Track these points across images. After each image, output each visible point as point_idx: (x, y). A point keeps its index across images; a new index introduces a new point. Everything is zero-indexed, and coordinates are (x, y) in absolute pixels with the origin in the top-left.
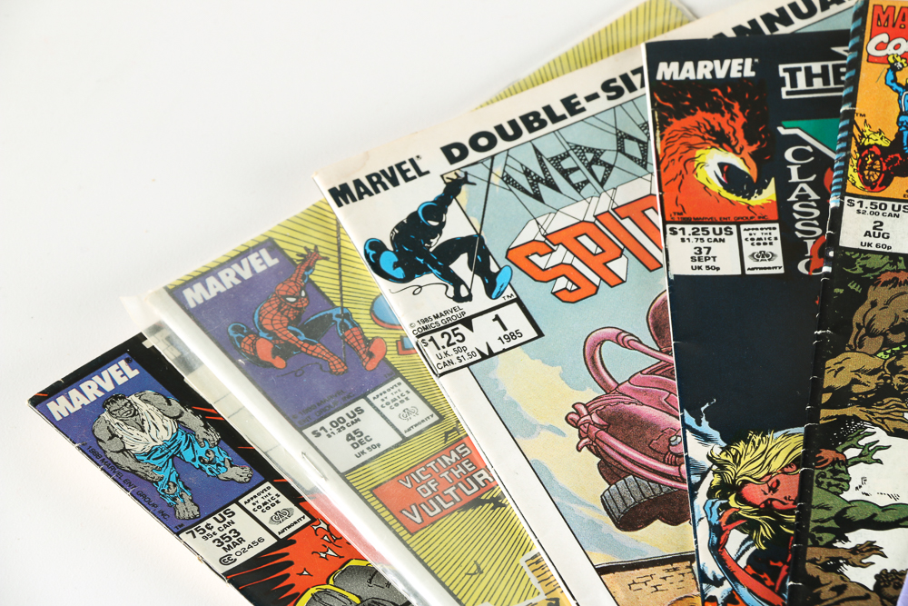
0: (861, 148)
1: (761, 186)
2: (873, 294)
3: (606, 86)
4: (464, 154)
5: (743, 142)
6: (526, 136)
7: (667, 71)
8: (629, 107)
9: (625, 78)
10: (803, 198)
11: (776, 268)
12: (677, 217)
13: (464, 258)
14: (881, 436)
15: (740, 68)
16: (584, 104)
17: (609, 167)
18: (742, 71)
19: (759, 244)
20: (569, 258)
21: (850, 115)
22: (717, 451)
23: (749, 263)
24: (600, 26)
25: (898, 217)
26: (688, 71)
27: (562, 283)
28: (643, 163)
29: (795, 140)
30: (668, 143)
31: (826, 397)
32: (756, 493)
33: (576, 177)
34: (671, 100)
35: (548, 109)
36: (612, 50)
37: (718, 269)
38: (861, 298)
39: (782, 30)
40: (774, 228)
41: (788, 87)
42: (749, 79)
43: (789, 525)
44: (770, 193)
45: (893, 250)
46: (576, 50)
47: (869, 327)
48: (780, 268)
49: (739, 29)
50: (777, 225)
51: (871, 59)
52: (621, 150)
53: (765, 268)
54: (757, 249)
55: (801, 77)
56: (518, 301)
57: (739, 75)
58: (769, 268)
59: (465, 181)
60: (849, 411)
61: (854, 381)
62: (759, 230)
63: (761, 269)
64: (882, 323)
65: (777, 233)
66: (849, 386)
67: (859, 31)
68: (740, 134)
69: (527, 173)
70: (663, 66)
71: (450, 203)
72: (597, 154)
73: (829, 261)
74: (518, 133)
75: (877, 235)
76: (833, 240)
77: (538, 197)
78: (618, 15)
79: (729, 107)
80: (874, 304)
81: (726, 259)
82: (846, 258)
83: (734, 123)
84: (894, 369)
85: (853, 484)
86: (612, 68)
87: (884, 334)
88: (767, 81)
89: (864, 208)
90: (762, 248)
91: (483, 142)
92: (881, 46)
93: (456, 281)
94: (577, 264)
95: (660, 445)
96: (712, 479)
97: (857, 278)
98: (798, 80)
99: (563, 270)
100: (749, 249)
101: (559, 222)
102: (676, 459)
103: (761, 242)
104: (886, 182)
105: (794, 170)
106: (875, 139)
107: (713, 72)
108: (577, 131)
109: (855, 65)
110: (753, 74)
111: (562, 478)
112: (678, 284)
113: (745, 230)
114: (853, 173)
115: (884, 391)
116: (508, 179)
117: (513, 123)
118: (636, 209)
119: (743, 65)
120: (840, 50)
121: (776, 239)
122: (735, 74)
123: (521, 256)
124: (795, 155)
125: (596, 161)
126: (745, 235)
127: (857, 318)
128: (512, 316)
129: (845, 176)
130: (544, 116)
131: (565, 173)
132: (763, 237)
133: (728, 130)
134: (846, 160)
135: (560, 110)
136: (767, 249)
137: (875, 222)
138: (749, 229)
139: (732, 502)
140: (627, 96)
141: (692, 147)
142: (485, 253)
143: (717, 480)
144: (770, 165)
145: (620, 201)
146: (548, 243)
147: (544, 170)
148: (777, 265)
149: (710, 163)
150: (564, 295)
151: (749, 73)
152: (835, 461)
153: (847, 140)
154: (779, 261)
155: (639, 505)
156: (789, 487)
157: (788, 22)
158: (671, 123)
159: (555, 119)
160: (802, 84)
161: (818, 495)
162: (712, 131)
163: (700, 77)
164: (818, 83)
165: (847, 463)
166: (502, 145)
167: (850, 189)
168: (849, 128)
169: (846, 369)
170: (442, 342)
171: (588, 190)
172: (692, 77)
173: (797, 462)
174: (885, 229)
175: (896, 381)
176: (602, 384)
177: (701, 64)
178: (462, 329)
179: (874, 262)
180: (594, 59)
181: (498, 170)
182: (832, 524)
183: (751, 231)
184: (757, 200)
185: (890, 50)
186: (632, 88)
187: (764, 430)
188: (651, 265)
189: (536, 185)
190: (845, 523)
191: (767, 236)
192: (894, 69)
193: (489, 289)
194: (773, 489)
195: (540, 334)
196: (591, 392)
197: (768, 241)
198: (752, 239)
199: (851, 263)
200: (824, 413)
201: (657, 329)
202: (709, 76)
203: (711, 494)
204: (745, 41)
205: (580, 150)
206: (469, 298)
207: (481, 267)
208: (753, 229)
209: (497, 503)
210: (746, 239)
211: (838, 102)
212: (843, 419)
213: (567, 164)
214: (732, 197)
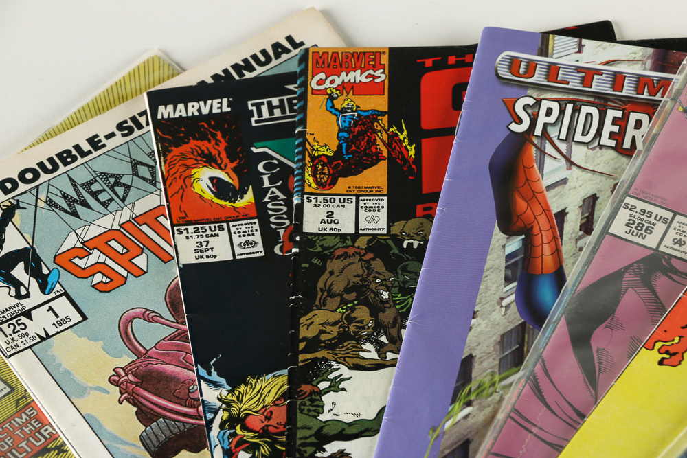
0: (313, 158)
1: (242, 192)
2: (331, 265)
3: (120, 127)
4: (15, 186)
5: (226, 161)
6: (62, 169)
7: (165, 112)
8: (139, 141)
9: (134, 119)
10: (274, 198)
11: (258, 252)
12: (182, 220)
13: (21, 265)
14: (344, 371)
15: (219, 106)
16: (104, 141)
17: (128, 187)
18: (221, 108)
19: (244, 236)
20: (102, 258)
21: (303, 134)
22: (224, 393)
23: (238, 250)
24: (112, 82)
25: (344, 207)
26: (181, 111)
27: (98, 278)
28: (153, 182)
29: (264, 156)
30: (170, 166)
31: (302, 346)
32: (256, 422)
33: (103, 197)
34: (169, 133)
35: (77, 147)
36: (122, 99)
37: (215, 257)
38: (322, 270)
39: (248, 75)
40: (255, 223)
41: (256, 118)
42: (226, 113)
43: (282, 444)
44: (249, 197)
45: (343, 232)
46: (95, 101)
47: (329, 291)
48: (261, 252)
49: (215, 77)
50: (256, 221)
51: (314, 92)
52: (135, 173)
53: (250, 253)
54: (243, 239)
55: (265, 109)
56: (66, 294)
57: (219, 111)
58: (253, 253)
59: (18, 207)
60: (319, 354)
61: (322, 332)
62: (244, 226)
63: (247, 254)
64: (339, 287)
65: (257, 226)
66: (318, 336)
67: (304, 72)
68: (224, 155)
69: (65, 196)
70: (161, 109)
71: (7, 224)
72: (118, 178)
73: (296, 244)
74: (56, 168)
75: (330, 222)
76: (298, 228)
77: (75, 214)
78: (125, 72)
79: (214, 136)
80: (332, 273)
81: (221, 249)
82: (309, 240)
83: (219, 147)
84: (350, 320)
85: (326, 408)
86: (123, 112)
87: (341, 295)
88: (240, 114)
89: (319, 203)
90: (247, 238)
91: (29, 176)
92: (321, 82)
93: (17, 284)
94: (109, 262)
95: (181, 393)
96: (223, 415)
97: (318, 255)
98: (263, 111)
99: (99, 267)
100: (237, 240)
101: (93, 231)
102: (195, 403)
103: (246, 234)
104: (333, 182)
105: (265, 178)
106: (322, 151)
107: (199, 110)
108: (101, 162)
109: (303, 97)
110: (229, 109)
111: (109, 426)
112: (186, 270)
113: (233, 226)
114: (308, 178)
115: (344, 337)
116: (50, 203)
117: (51, 160)
118: (151, 217)
119: (221, 103)
120: (291, 87)
121: (256, 230)
122: (215, 111)
123: (65, 260)
124: (265, 167)
125: (117, 183)
126: (233, 229)
127: (320, 284)
128: (62, 306)
129: (303, 180)
130: (74, 153)
131: (95, 195)
132: (247, 230)
133: (214, 152)
134: (303, 168)
135: (86, 147)
136: (251, 239)
137: (328, 212)
138: (236, 225)
139: (239, 431)
140: (137, 133)
141: (189, 167)
142: (38, 261)
143: (226, 415)
144: (248, 176)
145: (138, 212)
146: (86, 248)
147: (78, 193)
148: (259, 250)
149: (203, 178)
150: (100, 287)
151: (226, 109)
152: (312, 393)
153: (302, 153)
154: (260, 247)
155: (169, 440)
156: (280, 415)
157: (252, 69)
158: (172, 150)
159: (83, 154)
160: (266, 115)
161: (302, 420)
162: (202, 154)
163: (190, 114)
164: (277, 113)
165: (321, 393)
166: (44, 177)
167: (307, 189)
168: (303, 144)
169: (316, 322)
170: (9, 331)
171: (112, 206)
172: (184, 115)
173: (285, 396)
174: (335, 217)
175: (352, 328)
176: (135, 351)
177: (190, 105)
178: (24, 319)
179: (329, 242)
180: (109, 108)
181: (42, 196)
182: (313, 440)
183: (237, 227)
184: (240, 203)
185: (327, 84)
186: (140, 127)
187: (258, 375)
188: (165, 258)
189: (73, 205)
190: (323, 438)
191: (250, 229)
192: (331, 98)
193: (43, 288)
194: (268, 418)
195: (85, 318)
196: (127, 358)
197: (251, 233)
198: (239, 232)
199: (313, 244)
200: (301, 357)
201: (173, 305)
202: (196, 113)
203: (222, 426)
204: (221, 85)
205: (105, 176)
206: (28, 295)
207: (35, 270)
208: (239, 225)
209: (61, 449)
210: (235, 233)
211: (293, 125)
212: (315, 360)
213: (95, 187)
214: (222, 202)
